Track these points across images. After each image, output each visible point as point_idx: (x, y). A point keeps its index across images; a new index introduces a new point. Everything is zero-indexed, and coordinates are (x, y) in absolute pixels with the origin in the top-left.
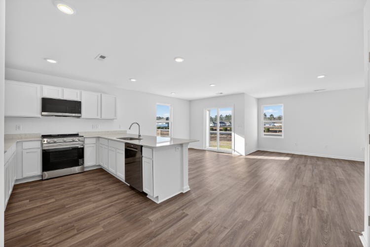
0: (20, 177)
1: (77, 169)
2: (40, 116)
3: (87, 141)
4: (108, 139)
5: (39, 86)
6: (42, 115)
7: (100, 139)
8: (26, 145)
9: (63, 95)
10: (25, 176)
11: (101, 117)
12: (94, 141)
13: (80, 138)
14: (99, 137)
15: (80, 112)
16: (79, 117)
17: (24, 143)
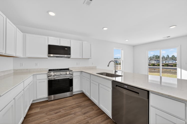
0: (35, 99)
1: (68, 94)
2: (47, 57)
3: (75, 74)
4: (90, 74)
5: (46, 37)
6: (49, 56)
7: (83, 72)
8: (39, 77)
9: (60, 43)
10: (38, 98)
11: (82, 58)
12: (79, 74)
13: (70, 72)
14: (82, 72)
15: (70, 54)
16: (69, 57)
17: (38, 76)
